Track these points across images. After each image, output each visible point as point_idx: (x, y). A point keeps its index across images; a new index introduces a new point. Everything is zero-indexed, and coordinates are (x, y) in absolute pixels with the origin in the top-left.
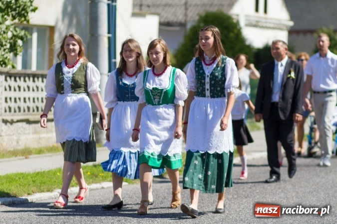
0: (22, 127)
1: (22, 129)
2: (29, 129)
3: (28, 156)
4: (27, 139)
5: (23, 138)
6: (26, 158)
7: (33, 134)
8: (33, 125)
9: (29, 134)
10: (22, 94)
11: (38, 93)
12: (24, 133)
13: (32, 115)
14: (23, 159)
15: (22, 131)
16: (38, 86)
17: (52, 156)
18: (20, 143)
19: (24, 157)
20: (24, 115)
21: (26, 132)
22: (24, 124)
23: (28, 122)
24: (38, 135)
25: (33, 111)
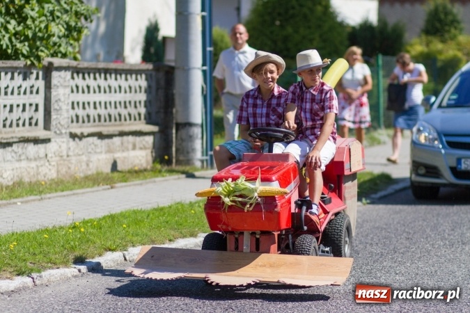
0: (93, 143)
1: (93, 146)
2: (102, 146)
3: (114, 185)
4: (99, 160)
5: (94, 158)
6: (112, 188)
7: (106, 153)
8: (107, 141)
9: (101, 152)
10: (92, 98)
11: (110, 95)
12: (95, 152)
13: (103, 126)
14: (108, 189)
15: (92, 149)
16: (111, 85)
17: (141, 184)
18: (91, 165)
19: (109, 187)
20: (94, 126)
21: (98, 150)
22: (95, 139)
23: (101, 136)
24: (112, 155)
25: (105, 121)
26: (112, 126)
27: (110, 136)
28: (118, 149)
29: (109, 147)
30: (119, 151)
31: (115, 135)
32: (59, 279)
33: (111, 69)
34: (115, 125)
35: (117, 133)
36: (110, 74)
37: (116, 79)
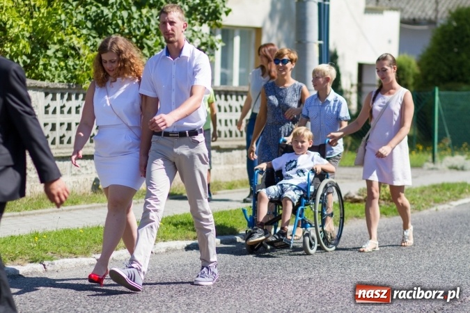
2: (220, 158)
3: (216, 192)
4: (217, 171)
7: (225, 164)
8: (225, 154)
9: (220, 164)
10: (223, 116)
11: (231, 113)
13: (223, 141)
16: (232, 105)
21: (216, 162)
23: (219, 149)
24: (231, 166)
25: (226, 136)
26: (232, 141)
27: (229, 150)
28: (237, 161)
29: (228, 159)
30: (239, 163)
31: (235, 149)
32: (73, 266)
33: (232, 91)
34: (236, 140)
35: (235, 147)
36: (231, 96)
37: (237, 100)
